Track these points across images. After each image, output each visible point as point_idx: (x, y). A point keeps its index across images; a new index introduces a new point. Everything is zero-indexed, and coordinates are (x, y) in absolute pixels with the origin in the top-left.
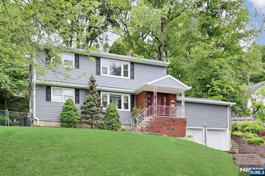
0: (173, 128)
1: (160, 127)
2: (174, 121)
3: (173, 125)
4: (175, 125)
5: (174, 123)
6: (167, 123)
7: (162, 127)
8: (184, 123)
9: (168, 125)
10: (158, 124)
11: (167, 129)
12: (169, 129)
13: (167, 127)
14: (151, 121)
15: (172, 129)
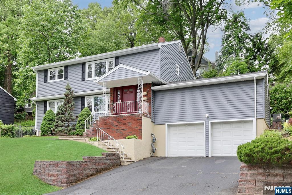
0: (123, 128)
1: (108, 128)
2: (125, 120)
3: (124, 124)
4: (125, 124)
5: (125, 122)
6: (116, 123)
7: (109, 128)
8: (137, 120)
9: (117, 126)
10: (105, 125)
11: (116, 130)
12: (118, 130)
13: (115, 128)
14: (97, 123)
15: (122, 130)
